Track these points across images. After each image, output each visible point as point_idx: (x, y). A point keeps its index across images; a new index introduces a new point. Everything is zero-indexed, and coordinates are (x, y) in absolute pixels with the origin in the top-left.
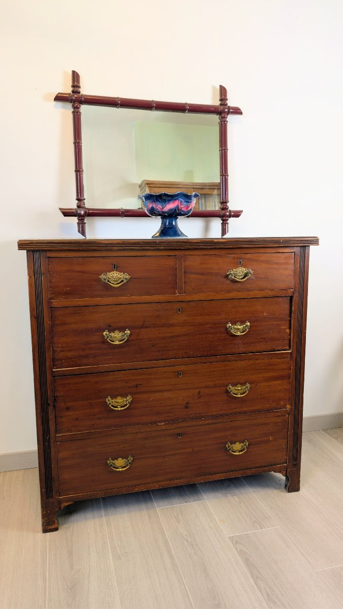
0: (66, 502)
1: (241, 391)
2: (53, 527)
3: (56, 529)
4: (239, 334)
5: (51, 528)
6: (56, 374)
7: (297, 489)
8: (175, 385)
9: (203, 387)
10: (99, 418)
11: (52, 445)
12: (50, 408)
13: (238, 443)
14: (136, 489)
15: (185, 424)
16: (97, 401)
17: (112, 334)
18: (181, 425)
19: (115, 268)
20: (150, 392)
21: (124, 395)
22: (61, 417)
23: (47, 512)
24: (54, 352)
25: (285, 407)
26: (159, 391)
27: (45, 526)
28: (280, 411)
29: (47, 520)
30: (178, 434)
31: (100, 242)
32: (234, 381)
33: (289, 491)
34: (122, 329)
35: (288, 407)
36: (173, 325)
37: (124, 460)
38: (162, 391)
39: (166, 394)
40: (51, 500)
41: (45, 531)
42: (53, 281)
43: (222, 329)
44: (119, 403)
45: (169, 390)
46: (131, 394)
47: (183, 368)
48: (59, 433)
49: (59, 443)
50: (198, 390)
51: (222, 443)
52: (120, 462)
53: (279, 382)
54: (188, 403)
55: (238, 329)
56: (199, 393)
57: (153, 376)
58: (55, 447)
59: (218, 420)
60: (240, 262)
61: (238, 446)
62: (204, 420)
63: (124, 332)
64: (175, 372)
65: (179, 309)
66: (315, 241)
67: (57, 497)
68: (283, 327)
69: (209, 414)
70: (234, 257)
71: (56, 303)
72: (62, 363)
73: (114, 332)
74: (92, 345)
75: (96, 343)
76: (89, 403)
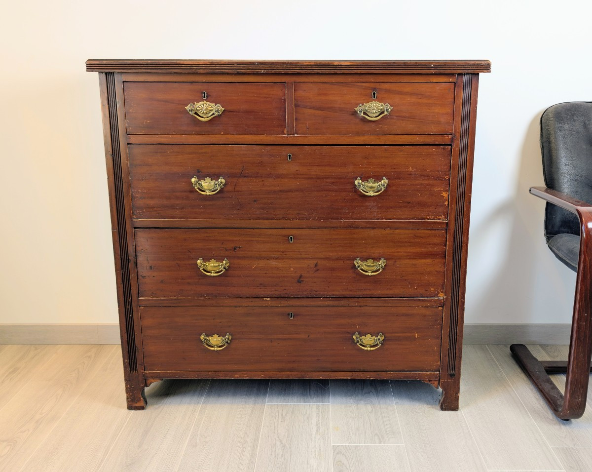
0: (153, 378)
1: (374, 269)
2: (139, 405)
3: (142, 408)
4: (371, 194)
5: (136, 405)
6: (137, 225)
7: (455, 408)
8: (285, 252)
9: (321, 259)
10: (189, 283)
11: (134, 309)
12: (132, 265)
13: (369, 336)
14: (236, 376)
15: (298, 303)
16: (186, 262)
17: (203, 182)
18: (291, 303)
19: (204, 97)
20: (251, 258)
21: (219, 259)
22: (144, 277)
23: (131, 386)
24: (134, 197)
25: (436, 295)
26: (264, 258)
27: (130, 402)
28: (431, 301)
29: (131, 396)
30: (289, 314)
31: (182, 63)
32: (364, 254)
33: (442, 409)
34: (215, 177)
35: (442, 296)
36: (281, 176)
37: (221, 337)
38: (268, 258)
39: (273, 263)
40: (135, 373)
41: (130, 408)
42: (131, 111)
43: (349, 187)
44: (213, 267)
45: (277, 258)
46: (228, 258)
47: (294, 232)
48: (142, 296)
49: (142, 308)
50: (315, 262)
51: (348, 333)
52: (215, 340)
53: (429, 261)
54: (301, 277)
55: (370, 188)
56: (316, 265)
57: (257, 239)
58: (138, 312)
59: (342, 303)
60: (374, 94)
61: (368, 340)
62: (322, 300)
63: (217, 180)
64: (285, 236)
65: (290, 156)
66: (485, 67)
67: (142, 372)
68: (436, 189)
69: (330, 293)
70: (365, 86)
71: (134, 139)
72: (143, 212)
73: (205, 180)
74: (178, 194)
75: (182, 192)
76: (177, 263)
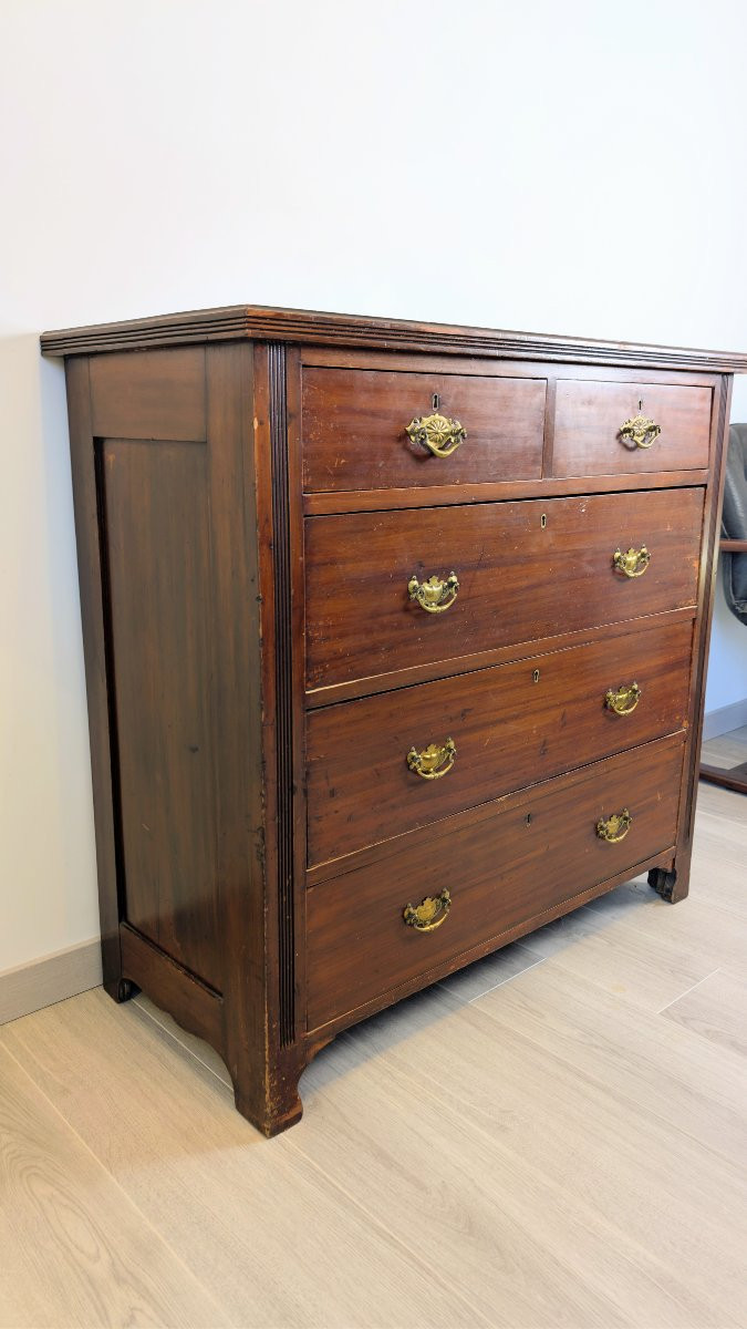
0: (322, 1039)
2: (293, 1113)
3: (298, 1117)
4: (632, 573)
5: (288, 1118)
6: (312, 702)
7: (684, 895)
8: (528, 702)
9: (569, 703)
10: (393, 807)
11: (297, 898)
12: (298, 798)
13: (613, 819)
14: (453, 967)
15: (539, 792)
16: (390, 763)
17: (426, 587)
18: (532, 795)
19: (435, 406)
20: (485, 725)
21: (441, 740)
22: (319, 819)
23: (280, 1081)
24: (309, 641)
25: (681, 726)
26: (500, 721)
27: (275, 1117)
28: (674, 737)
29: (279, 1102)
30: (524, 818)
32: (616, 680)
33: (675, 901)
34: (443, 573)
35: (685, 724)
36: (530, 559)
37: (436, 901)
38: (503, 721)
39: (513, 727)
40: (290, 1047)
41: (275, 1130)
42: (312, 436)
43: (608, 565)
44: (431, 761)
45: (516, 717)
46: (454, 735)
47: (541, 661)
48: (313, 864)
49: (310, 890)
50: (562, 710)
51: (591, 823)
52: (428, 909)
53: (676, 674)
54: (545, 742)
56: (563, 716)
57: (492, 687)
58: (303, 902)
59: (590, 773)
60: (640, 403)
61: (614, 825)
62: (567, 777)
63: (447, 580)
64: (527, 672)
65: (543, 517)
67: (302, 1036)
68: (689, 557)
69: (577, 761)
71: (318, 504)
72: (325, 671)
73: (428, 582)
74: (386, 619)
75: (392, 613)
76: (376, 770)
